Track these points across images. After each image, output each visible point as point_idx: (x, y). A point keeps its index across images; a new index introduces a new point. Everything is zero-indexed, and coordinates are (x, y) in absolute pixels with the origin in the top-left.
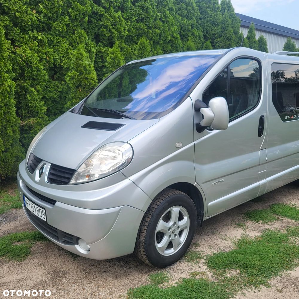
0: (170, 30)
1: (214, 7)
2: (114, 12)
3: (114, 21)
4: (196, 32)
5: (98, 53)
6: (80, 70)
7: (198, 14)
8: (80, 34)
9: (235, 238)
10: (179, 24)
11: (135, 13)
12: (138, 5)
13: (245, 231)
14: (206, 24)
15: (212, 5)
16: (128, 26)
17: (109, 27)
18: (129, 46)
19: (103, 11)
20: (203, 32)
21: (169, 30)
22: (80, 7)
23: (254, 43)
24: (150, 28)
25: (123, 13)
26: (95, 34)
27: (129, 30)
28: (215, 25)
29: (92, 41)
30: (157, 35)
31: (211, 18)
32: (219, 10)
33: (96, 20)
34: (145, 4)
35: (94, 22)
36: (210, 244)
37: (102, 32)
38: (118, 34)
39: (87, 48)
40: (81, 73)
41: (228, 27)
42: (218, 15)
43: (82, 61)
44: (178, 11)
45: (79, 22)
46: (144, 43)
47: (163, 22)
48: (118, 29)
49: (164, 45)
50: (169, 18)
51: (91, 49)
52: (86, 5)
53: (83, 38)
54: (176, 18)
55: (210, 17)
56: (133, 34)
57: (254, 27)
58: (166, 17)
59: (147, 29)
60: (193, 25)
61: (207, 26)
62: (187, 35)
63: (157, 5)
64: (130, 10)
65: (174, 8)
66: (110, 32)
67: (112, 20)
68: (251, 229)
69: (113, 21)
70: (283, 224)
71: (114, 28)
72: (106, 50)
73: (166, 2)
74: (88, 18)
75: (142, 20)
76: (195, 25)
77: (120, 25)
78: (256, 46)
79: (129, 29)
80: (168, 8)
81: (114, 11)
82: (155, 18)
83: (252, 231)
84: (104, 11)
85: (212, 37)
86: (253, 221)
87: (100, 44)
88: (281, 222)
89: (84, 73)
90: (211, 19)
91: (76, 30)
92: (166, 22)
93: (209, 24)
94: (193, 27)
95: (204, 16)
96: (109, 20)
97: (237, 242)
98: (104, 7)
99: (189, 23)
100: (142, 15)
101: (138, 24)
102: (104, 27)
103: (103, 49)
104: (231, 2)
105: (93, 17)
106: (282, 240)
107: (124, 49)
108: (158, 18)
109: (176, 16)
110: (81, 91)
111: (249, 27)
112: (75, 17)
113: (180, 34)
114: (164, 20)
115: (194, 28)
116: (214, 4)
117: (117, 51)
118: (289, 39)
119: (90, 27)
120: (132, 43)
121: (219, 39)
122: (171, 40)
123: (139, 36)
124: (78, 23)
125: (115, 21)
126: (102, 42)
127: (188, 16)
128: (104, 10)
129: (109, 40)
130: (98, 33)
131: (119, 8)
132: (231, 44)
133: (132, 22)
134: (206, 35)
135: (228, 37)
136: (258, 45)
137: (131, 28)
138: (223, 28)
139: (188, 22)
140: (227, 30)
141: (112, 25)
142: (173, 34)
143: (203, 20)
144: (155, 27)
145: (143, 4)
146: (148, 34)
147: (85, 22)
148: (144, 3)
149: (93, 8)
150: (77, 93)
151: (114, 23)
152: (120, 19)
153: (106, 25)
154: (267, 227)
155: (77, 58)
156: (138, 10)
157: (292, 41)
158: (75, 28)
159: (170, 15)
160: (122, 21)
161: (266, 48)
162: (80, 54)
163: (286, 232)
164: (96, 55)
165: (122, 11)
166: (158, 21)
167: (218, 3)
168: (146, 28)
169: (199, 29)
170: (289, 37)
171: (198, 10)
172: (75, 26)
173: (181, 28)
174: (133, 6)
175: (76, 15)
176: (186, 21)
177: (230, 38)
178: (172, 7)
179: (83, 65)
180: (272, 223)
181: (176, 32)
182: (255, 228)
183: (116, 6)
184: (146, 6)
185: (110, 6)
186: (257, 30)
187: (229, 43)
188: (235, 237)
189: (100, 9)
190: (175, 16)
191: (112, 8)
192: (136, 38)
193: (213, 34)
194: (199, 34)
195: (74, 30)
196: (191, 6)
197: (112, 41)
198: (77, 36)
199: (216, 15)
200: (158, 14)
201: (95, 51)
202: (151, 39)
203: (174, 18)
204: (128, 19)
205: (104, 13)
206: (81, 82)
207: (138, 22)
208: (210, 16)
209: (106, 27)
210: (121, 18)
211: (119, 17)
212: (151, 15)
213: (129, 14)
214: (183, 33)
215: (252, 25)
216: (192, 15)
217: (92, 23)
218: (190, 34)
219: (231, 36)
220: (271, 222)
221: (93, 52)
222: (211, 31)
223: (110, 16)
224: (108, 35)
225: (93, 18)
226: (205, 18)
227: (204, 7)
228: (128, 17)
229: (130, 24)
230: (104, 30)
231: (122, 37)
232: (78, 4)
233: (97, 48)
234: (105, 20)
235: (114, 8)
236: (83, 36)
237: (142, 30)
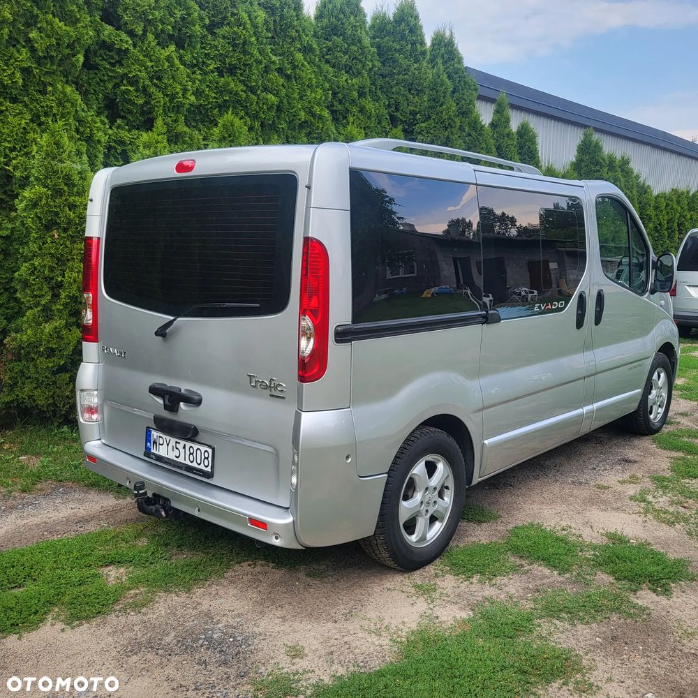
0: (304, 98)
1: (414, 50)
2: (158, 47)
3: (155, 69)
4: (370, 106)
5: (113, 144)
6: (55, 185)
7: (373, 65)
8: (62, 95)
9: (401, 627)
10: (327, 85)
11: (213, 53)
12: (222, 35)
13: (431, 606)
14: (394, 90)
15: (410, 46)
16: (194, 83)
17: (143, 82)
18: (200, 131)
19: (127, 41)
20: (389, 106)
21: (301, 98)
22: (59, 27)
23: (506, 138)
24: (252, 90)
25: (183, 49)
26: (106, 97)
27: (198, 93)
28: (415, 93)
29: (99, 114)
30: (270, 108)
31: (407, 74)
32: (424, 58)
33: (109, 63)
34: (240, 33)
35: (105, 68)
36: (332, 649)
37: (124, 92)
38: (167, 99)
39: (81, 129)
40: (58, 192)
41: (444, 97)
42: (423, 70)
43: (61, 161)
44: (327, 54)
45: (59, 65)
46: (233, 126)
47: (288, 77)
48: (166, 88)
49: (290, 132)
50: (303, 68)
51: (92, 135)
52: (79, 25)
53: (69, 105)
54: (321, 72)
55: (404, 73)
56: (209, 103)
57: (507, 101)
58: (295, 67)
59: (244, 91)
60: (363, 88)
61: (397, 93)
62: (347, 111)
63: (273, 37)
64: (202, 43)
65: (315, 46)
66: (146, 95)
67: (149, 64)
68: (449, 599)
69: (152, 66)
70: (530, 582)
71: (155, 85)
72: (135, 137)
73: (294, 31)
74: (85, 56)
75: (232, 70)
76: (367, 89)
77: (173, 77)
78: (512, 145)
79: (197, 89)
80: (299, 46)
81: (158, 44)
82: (265, 67)
83: (448, 605)
84: (131, 42)
85: (410, 119)
86: (458, 575)
87: (119, 121)
88: (524, 577)
89: (65, 191)
90: (406, 77)
91: (51, 85)
92: (295, 78)
93: (402, 88)
94: (362, 94)
95: (392, 71)
96: (143, 64)
97: (404, 639)
98: (131, 34)
99: (353, 85)
100: (232, 57)
101: (222, 79)
102: (128, 82)
103: (125, 135)
104: (456, 42)
105: (101, 56)
106: (517, 630)
107: (183, 137)
108: (273, 67)
109: (322, 66)
110: (56, 236)
111: (496, 100)
112: (48, 52)
113: (330, 107)
114: (289, 72)
115: (365, 97)
116: (413, 43)
117: (158, 142)
118: (589, 131)
119: (94, 78)
120: (206, 123)
121: (423, 125)
122: (306, 122)
123: (223, 107)
124: (55, 67)
125: (157, 69)
126: (124, 118)
127: (350, 68)
128: (128, 39)
129: (143, 113)
130: (115, 94)
131: (171, 37)
132: (451, 136)
133: (206, 73)
134: (395, 114)
135: (443, 121)
136: (515, 143)
137: (204, 86)
138: (434, 100)
139: (350, 81)
140: (441, 105)
141: (151, 79)
142: (313, 107)
143: (387, 79)
144: (265, 89)
145: (235, 33)
146: (248, 104)
147: (74, 65)
148: (236, 29)
149: (98, 32)
150: (47, 242)
151: (156, 72)
152: (172, 65)
153: (133, 76)
154: (489, 591)
155: (47, 155)
156: (222, 46)
157: (596, 137)
158: (48, 79)
159: (306, 63)
160: (178, 69)
161: (536, 150)
162: (57, 144)
163: (532, 606)
164: (109, 148)
165: (180, 45)
166: (274, 75)
167: (422, 43)
168: (242, 91)
169: (377, 100)
170: (589, 127)
171: (375, 54)
172: (47, 73)
173: (334, 94)
174: (210, 36)
175: (48, 48)
176: (345, 78)
177: (449, 124)
178: (311, 45)
179: (62, 172)
180: (503, 582)
181: (318, 104)
182: (459, 595)
183: (162, 31)
184: (243, 37)
185: (145, 31)
186: (514, 107)
187: (447, 133)
188: (404, 623)
189: (120, 36)
190: (319, 67)
191: (151, 37)
192: (216, 111)
193: (411, 114)
194: (377, 111)
195: (45, 85)
196: (358, 44)
197: (151, 116)
198: (52, 100)
199: (419, 69)
200: (274, 58)
201: (104, 139)
202: (255, 117)
203: (316, 70)
204: (196, 65)
205: (131, 48)
206: (57, 214)
207: (221, 75)
208: (405, 70)
209: (134, 82)
210: (177, 62)
211: (169, 59)
212: (256, 61)
213: (197, 53)
214: (339, 107)
215: (503, 96)
216: (360, 66)
217: (98, 69)
218: (354, 109)
219: (452, 120)
220: (502, 577)
221: (99, 141)
222: (406, 104)
223: (144, 56)
224: (141, 102)
225: (101, 58)
226: (392, 75)
227: (389, 49)
228: (195, 62)
229: (199, 77)
230: (130, 88)
231: (178, 108)
232: (57, 20)
233: (110, 132)
234: (133, 64)
235: (157, 36)
236: (68, 101)
237: (231, 93)
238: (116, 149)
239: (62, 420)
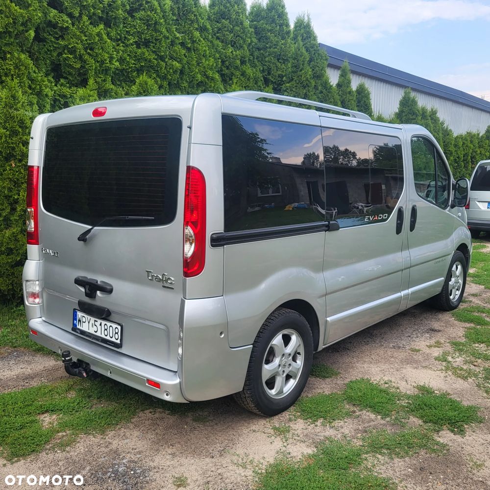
0: (200, 65)
1: (281, 30)
2: (91, 26)
3: (88, 42)
4: (249, 71)
5: (58, 98)
6: (12, 127)
7: (252, 42)
8: (17, 61)
9: (262, 461)
10: (218, 55)
11: (132, 31)
12: (139, 17)
13: (285, 444)
14: (267, 59)
15: (278, 27)
16: (118, 52)
17: (80, 52)
18: (123, 88)
19: (68, 21)
20: (263, 71)
21: (198, 64)
22: (15, 10)
23: (348, 95)
24: (162, 58)
25: (110, 27)
26: (52, 63)
27: (121, 60)
28: (282, 61)
29: (47, 75)
30: (175, 72)
31: (276, 48)
32: (289, 36)
33: (55, 38)
34: (152, 16)
35: (51, 41)
36: (209, 479)
37: (66, 59)
38: (98, 64)
39: (33, 86)
40: (14, 133)
41: (303, 65)
42: (288, 45)
43: (17, 110)
44: (218, 33)
45: (16, 39)
46: (146, 84)
47: (189, 49)
48: (97, 56)
49: (190, 89)
50: (199, 43)
51: (41, 91)
52: (30, 9)
53: (23, 68)
54: (213, 45)
55: (274, 47)
56: (129, 67)
57: (349, 68)
58: (193, 42)
59: (156, 59)
60: (244, 58)
61: (269, 62)
62: (232, 74)
63: (177, 20)
64: (124, 23)
65: (209, 27)
66: (82, 61)
67: (84, 38)
68: (299, 438)
69: (86, 40)
70: (360, 425)
71: (89, 54)
72: (74, 92)
73: (193, 15)
74: (35, 32)
75: (147, 44)
76: (247, 59)
77: (102, 48)
78: (352, 100)
79: (121, 57)
80: (196, 26)
81: (91, 23)
82: (172, 42)
83: (298, 443)
84: (70, 22)
85: (278, 81)
86: (306, 419)
87: (62, 81)
88: (356, 421)
89: (19, 132)
90: (276, 50)
91: (9, 53)
92: (194, 50)
93: (272, 58)
94: (243, 62)
95: (265, 46)
96: (79, 38)
97: (263, 471)
98: (70, 15)
99: (237, 55)
100: (146, 34)
101: (140, 50)
102: (68, 51)
103: (66, 91)
104: (312, 25)
105: (48, 32)
106: (349, 463)
107: (110, 92)
108: (177, 41)
109: (214, 41)
110: (14, 165)
111: (341, 67)
112: (7, 29)
113: (220, 72)
114: (189, 46)
115: (245, 64)
116: (281, 26)
117: (90, 96)
118: (408, 90)
119: (43, 48)
120: (127, 83)
121: (288, 85)
122: (202, 82)
123: (140, 71)
124: (12, 40)
125: (90, 42)
126: (66, 78)
127: (235, 43)
128: (69, 19)
129: (80, 74)
130: (59, 60)
131: (101, 18)
132: (308, 93)
133: (127, 46)
134: (268, 77)
135: (303, 82)
136: (355, 98)
137: (125, 55)
138: (296, 67)
139: (234, 53)
140: (301, 71)
141: (86, 49)
142: (207, 71)
143: (262, 51)
144: (171, 57)
145: (148, 16)
146: (159, 69)
147: (27, 39)
148: (149, 13)
149: (45, 14)
150: (6, 170)
151: (89, 44)
152: (101, 39)
153: (72, 47)
154: (330, 432)
155: (6, 105)
156: (139, 26)
157: (413, 94)
158: (7, 49)
159: (202, 39)
160: (106, 42)
161: (369, 104)
162: (14, 97)
163: (361, 444)
164: (55, 100)
165: (107, 25)
166: (178, 48)
167: (288, 25)
168: (154, 59)
169: (254, 66)
170: (408, 87)
171: (253, 33)
172: (6, 44)
173: (223, 62)
174: (130, 18)
175: (7, 25)
176: (230, 50)
177: (307, 84)
178: (206, 26)
179: (17, 117)
180: (340, 424)
181: (211, 69)
182: (307, 435)
183: (94, 14)
184: (154, 19)
185: (81, 14)
186: (354, 72)
187: (305, 91)
188: (264, 458)
189: (62, 17)
190: (211, 42)
191: (85, 18)
192: (135, 74)
193: (279, 77)
194: (255, 75)
195: (5, 53)
196: (241, 26)
197: (86, 77)
198: (11, 64)
199: (285, 44)
200: (178, 35)
201: (50, 94)
202: (164, 78)
203: (209, 44)
204: (120, 40)
205: (71, 26)
206: (13, 149)
207: (138, 47)
208: (275, 45)
209: (73, 51)
210: (105, 37)
211: (99, 34)
212: (164, 37)
213: (120, 31)
214: (227, 71)
215: (346, 64)
216: (241, 42)
217: (46, 42)
218: (238, 73)
219: (309, 81)
220: (339, 421)
221: (47, 95)
222: (275, 70)
223: (80, 32)
224: (78, 66)
225: (48, 34)
226: (265, 48)
227: (264, 30)
228: (119, 37)
229: (122, 48)
230: (69, 56)
231: (106, 71)
232: (13, 5)
233: (55, 88)
234: (72, 38)
235: (90, 18)
236: (22, 65)
237: (146, 60)
238: (60, 101)
239: (19, 301)
